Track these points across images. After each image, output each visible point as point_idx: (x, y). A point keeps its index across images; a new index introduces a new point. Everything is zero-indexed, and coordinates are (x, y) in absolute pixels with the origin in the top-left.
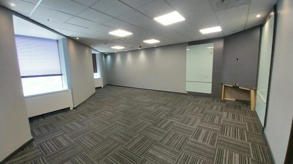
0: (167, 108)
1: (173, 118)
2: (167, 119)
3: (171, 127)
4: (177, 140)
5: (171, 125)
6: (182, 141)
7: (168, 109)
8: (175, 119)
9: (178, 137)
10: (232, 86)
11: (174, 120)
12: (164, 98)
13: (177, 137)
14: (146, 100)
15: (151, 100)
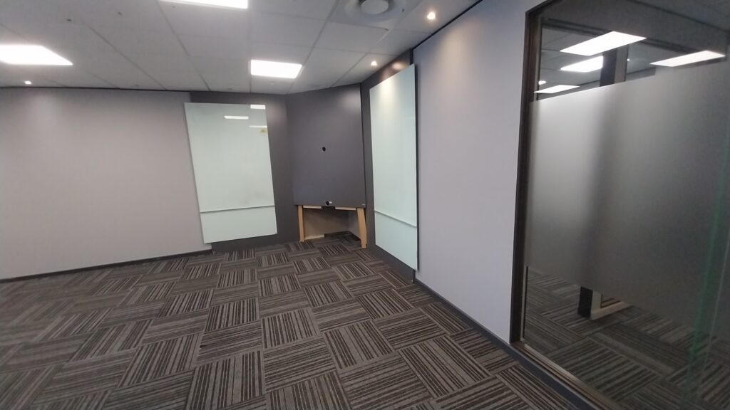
0: (182, 322)
1: (240, 343)
2: (221, 360)
3: (263, 378)
4: (318, 401)
5: (257, 372)
6: (333, 393)
7: (190, 320)
8: (246, 342)
9: (312, 393)
10: (320, 208)
11: (248, 346)
12: (131, 289)
13: (309, 394)
14: (41, 334)
15: (73, 318)
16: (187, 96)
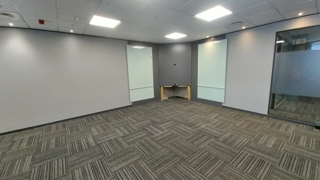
10: (172, 86)
16: (126, 42)
